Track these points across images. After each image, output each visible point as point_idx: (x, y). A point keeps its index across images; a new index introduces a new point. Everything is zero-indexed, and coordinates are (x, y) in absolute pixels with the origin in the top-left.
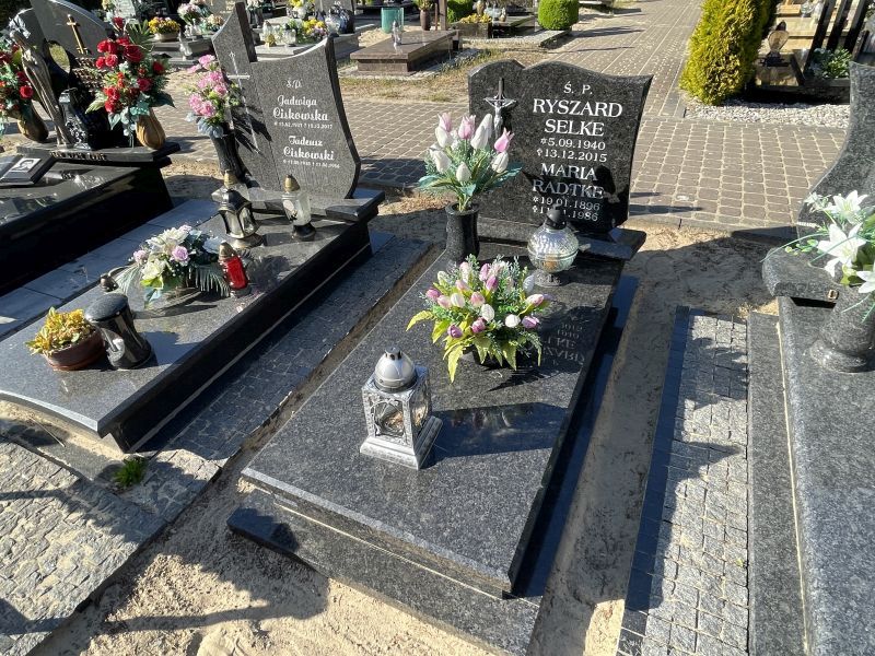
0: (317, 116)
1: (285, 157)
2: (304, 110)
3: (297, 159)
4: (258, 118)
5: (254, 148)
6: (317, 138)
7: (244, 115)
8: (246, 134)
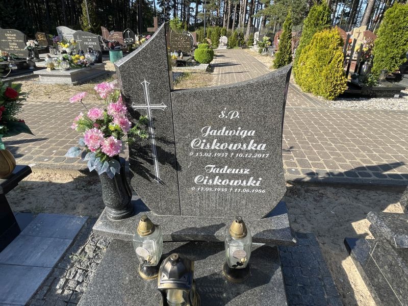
0: (252, 146)
1: (194, 185)
2: (235, 139)
3: (209, 186)
4: (167, 148)
5: (154, 177)
6: (244, 167)
7: (149, 146)
8: (146, 165)
